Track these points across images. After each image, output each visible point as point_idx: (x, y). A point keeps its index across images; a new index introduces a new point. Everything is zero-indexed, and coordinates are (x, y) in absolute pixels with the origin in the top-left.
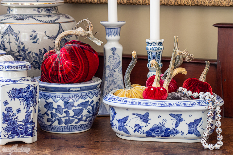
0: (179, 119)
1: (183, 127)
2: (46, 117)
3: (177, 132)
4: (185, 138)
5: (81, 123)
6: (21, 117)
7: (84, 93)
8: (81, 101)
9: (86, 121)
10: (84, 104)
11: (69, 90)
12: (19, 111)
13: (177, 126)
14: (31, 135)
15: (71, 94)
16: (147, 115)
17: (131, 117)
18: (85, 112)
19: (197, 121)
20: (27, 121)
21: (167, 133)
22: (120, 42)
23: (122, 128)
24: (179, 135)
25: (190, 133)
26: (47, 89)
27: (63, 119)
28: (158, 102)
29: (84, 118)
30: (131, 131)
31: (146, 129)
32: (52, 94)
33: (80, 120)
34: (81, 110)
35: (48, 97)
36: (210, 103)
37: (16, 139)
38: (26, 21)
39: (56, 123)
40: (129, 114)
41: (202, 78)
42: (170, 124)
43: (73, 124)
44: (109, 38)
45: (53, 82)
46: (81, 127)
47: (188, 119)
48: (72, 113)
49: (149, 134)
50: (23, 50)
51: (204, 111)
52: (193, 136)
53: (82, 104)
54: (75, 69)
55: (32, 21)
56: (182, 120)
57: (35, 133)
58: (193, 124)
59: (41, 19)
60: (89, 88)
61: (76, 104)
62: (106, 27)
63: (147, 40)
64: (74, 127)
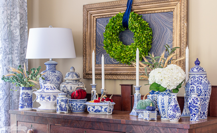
0: (102, 107)
1: (103, 110)
2: (71, 108)
3: (102, 111)
4: (104, 113)
5: (80, 110)
6: (64, 106)
7: (81, 102)
8: (80, 104)
9: (82, 109)
10: (81, 105)
11: (77, 101)
12: (63, 105)
13: (101, 109)
14: (66, 111)
15: (78, 102)
16: (94, 106)
17: (91, 107)
18: (81, 107)
19: (106, 108)
20: (65, 107)
21: (99, 111)
22: (96, 89)
23: (89, 110)
24: (102, 112)
25: (105, 111)
26: (72, 101)
27: (76, 108)
28: (97, 103)
29: (81, 108)
30: (91, 111)
31: (94, 110)
32: (73, 102)
33: (80, 109)
34: (80, 106)
35: (72, 103)
36: (109, 103)
37: (62, 112)
38: (69, 84)
39: (74, 110)
40: (90, 106)
41: (110, 98)
42: (100, 109)
43: (78, 110)
44: (92, 88)
45: (73, 99)
46: (80, 111)
47: (104, 107)
48: (78, 107)
49: (95, 112)
50: (68, 91)
51: (108, 105)
52: (106, 112)
53: (80, 105)
54: (79, 96)
55: (71, 84)
56: (103, 108)
57: (67, 111)
58: (105, 109)
59: (73, 83)
60: (82, 101)
61: (79, 104)
62: (92, 86)
63: (101, 89)
64: (79, 111)
